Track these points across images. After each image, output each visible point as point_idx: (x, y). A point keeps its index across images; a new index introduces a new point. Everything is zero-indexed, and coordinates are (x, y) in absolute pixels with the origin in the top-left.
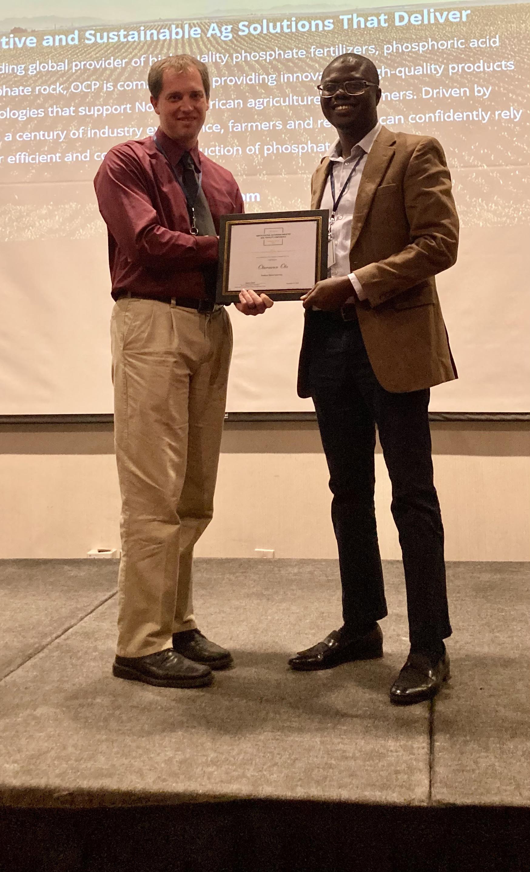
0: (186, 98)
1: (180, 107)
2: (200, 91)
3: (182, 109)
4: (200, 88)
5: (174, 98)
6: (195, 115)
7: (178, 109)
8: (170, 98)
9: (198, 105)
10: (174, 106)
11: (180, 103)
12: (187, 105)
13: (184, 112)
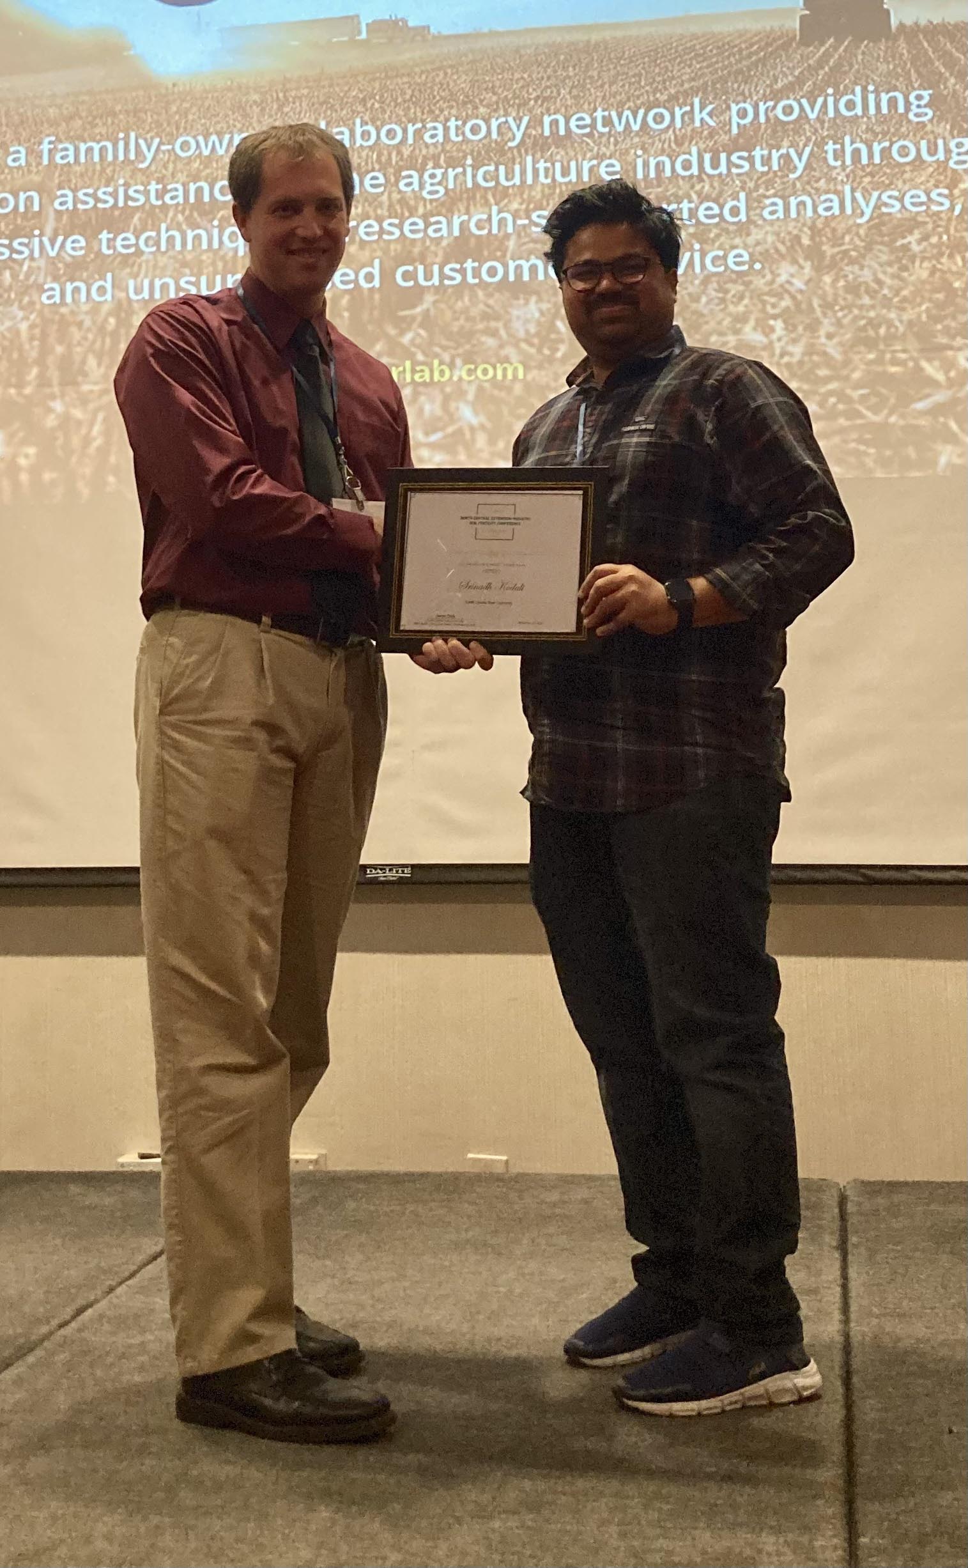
0: (309, 212)
1: (296, 228)
2: (336, 199)
3: (300, 232)
4: (339, 193)
5: (285, 209)
6: (323, 244)
7: (292, 233)
8: (274, 211)
9: (332, 225)
10: (280, 227)
11: (296, 221)
12: (308, 224)
13: (304, 239)
